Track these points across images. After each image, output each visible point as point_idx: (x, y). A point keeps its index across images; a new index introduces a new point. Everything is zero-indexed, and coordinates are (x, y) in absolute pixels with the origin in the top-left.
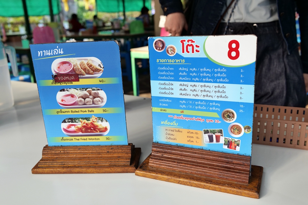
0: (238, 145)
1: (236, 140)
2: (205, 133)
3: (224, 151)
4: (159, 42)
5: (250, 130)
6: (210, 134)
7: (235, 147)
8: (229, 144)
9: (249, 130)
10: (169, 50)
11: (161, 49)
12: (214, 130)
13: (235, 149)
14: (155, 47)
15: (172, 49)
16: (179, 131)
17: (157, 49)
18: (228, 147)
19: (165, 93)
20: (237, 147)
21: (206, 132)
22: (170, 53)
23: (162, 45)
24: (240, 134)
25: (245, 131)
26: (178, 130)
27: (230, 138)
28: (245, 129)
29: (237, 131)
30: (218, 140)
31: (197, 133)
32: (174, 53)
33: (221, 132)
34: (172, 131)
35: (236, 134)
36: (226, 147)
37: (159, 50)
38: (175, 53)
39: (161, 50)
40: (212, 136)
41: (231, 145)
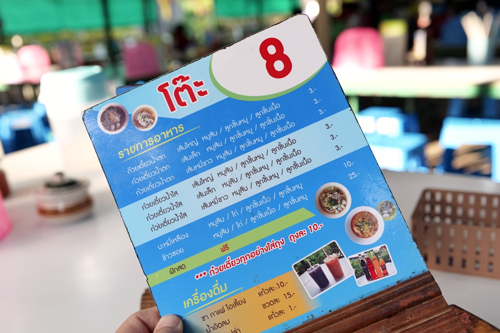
0: (387, 260)
1: (377, 249)
2: (300, 274)
3: (366, 293)
4: (109, 112)
5: (394, 209)
6: (313, 268)
7: (384, 268)
8: (366, 268)
9: (391, 210)
10: (139, 118)
11: (119, 125)
12: (317, 254)
13: (387, 274)
14: (105, 126)
15: (144, 113)
16: (237, 303)
17: (110, 130)
18: (369, 278)
19: (166, 223)
20: (387, 265)
21: (302, 268)
22: (144, 124)
23: (119, 115)
24: (376, 230)
25: (384, 215)
26: (232, 302)
27: (362, 253)
28: (381, 211)
29: (366, 227)
30: (338, 275)
31: (282, 285)
32: (152, 120)
33: (334, 248)
34: (218, 312)
35: (369, 236)
36: (363, 281)
37: (116, 129)
38: (154, 119)
39: (120, 127)
40: (320, 270)
41: (372, 269)
